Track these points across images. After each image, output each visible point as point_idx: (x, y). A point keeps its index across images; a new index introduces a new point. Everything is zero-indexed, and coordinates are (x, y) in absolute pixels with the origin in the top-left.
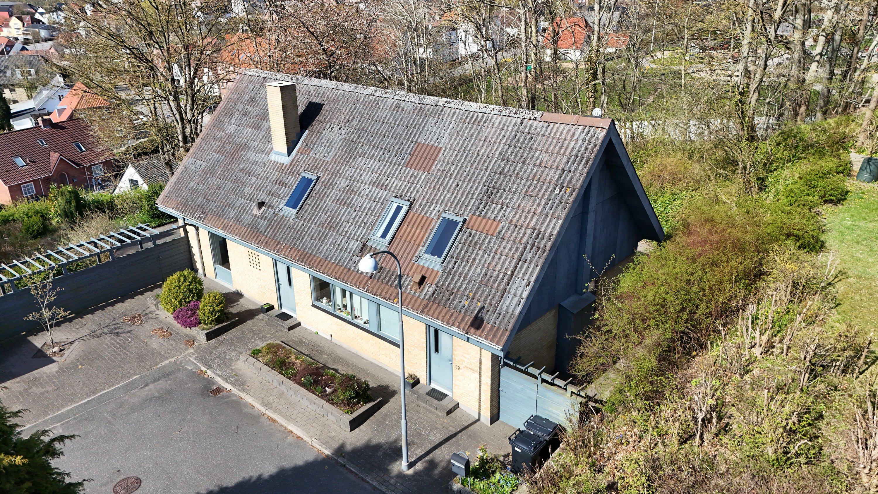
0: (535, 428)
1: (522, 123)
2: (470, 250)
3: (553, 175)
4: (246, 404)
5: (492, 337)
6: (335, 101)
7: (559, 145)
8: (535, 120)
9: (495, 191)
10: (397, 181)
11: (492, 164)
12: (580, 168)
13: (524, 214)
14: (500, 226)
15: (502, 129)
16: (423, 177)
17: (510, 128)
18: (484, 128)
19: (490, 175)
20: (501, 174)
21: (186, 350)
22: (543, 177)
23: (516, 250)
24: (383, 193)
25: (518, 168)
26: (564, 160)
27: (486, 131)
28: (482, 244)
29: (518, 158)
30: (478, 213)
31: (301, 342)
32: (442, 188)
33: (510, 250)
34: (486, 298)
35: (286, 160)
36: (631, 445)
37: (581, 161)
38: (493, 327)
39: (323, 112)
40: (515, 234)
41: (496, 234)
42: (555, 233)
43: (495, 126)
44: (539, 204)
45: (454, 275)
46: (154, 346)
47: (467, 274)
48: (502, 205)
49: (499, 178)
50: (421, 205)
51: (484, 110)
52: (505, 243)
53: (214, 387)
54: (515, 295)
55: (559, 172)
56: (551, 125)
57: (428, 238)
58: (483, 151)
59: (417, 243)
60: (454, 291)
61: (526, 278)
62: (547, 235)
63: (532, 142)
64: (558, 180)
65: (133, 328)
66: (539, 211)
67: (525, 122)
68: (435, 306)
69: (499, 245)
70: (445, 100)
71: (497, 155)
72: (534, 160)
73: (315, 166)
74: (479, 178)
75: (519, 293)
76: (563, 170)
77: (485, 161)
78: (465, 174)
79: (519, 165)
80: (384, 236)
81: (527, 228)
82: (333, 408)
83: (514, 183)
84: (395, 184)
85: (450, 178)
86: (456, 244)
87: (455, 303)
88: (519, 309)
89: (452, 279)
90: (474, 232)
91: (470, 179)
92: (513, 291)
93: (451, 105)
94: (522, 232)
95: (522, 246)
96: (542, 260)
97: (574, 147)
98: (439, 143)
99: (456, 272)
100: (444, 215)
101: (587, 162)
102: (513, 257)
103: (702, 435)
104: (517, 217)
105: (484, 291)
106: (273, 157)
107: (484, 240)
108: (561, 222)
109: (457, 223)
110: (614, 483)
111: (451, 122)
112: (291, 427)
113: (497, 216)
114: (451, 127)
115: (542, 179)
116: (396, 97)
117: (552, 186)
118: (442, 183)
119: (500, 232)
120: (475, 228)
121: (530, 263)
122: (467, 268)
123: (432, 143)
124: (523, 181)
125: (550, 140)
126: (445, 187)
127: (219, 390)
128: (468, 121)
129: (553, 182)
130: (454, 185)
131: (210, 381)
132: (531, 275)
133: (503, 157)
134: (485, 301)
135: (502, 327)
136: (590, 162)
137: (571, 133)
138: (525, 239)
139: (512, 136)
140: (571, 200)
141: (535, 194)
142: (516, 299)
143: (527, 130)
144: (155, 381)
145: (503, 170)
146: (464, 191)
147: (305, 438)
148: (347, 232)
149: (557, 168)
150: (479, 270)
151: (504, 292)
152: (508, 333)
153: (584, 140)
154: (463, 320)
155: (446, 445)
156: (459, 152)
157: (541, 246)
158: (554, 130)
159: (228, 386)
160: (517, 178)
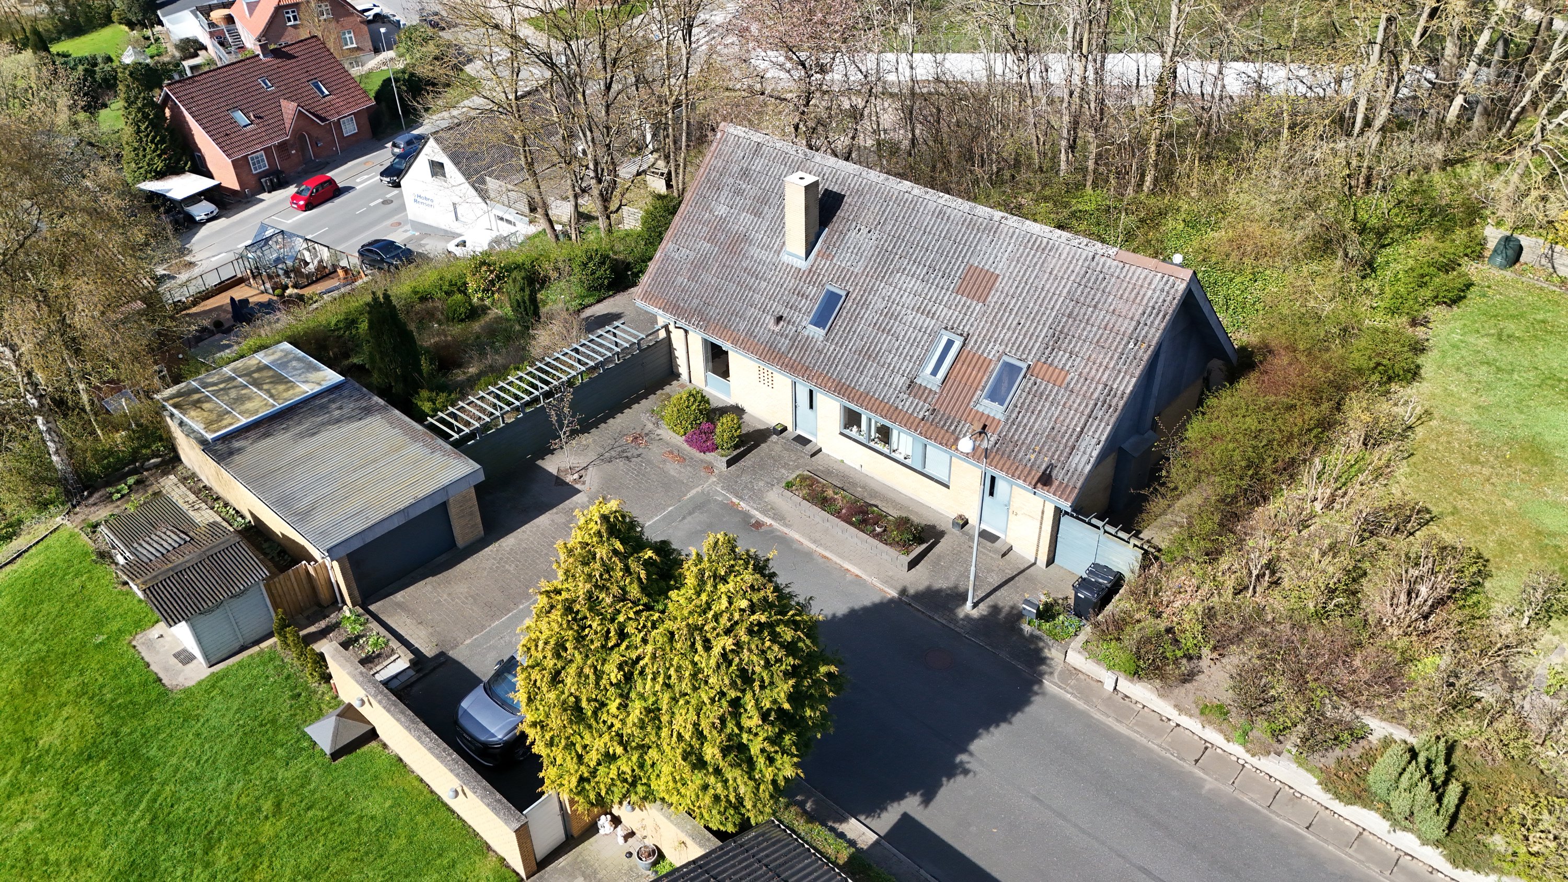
0: (1097, 575)
1: (1093, 258)
2: (1036, 400)
3: (1127, 326)
4: (793, 541)
5: (1061, 492)
6: (860, 193)
7: (1135, 291)
8: (1109, 257)
9: (1062, 336)
10: (946, 310)
11: (1059, 303)
12: (1157, 322)
13: (1095, 367)
14: (1069, 377)
15: (1071, 262)
16: (978, 308)
17: (1080, 263)
18: (1049, 258)
19: (1056, 316)
20: (1069, 316)
21: (708, 478)
22: (1116, 328)
23: (1086, 406)
24: (929, 323)
25: (1089, 313)
26: (1140, 311)
27: (1052, 262)
28: (1048, 395)
29: (1088, 300)
30: (1043, 360)
31: (829, 472)
32: (1001, 325)
33: (1079, 405)
34: (1054, 453)
35: (803, 265)
36: (1189, 593)
37: (1158, 314)
38: (1061, 483)
39: (845, 206)
40: (1085, 388)
41: (1064, 385)
42: (1128, 391)
43: (1063, 257)
44: (1111, 358)
45: (1018, 426)
46: (672, 473)
47: (1033, 426)
48: (1071, 353)
49: (1067, 322)
50: (976, 341)
51: (1050, 235)
52: (1074, 396)
53: (753, 521)
54: (1084, 453)
55: (1134, 323)
56: (1127, 266)
57: (987, 382)
58: (1048, 286)
59: (975, 385)
60: (1019, 443)
61: (1097, 436)
62: (1119, 393)
63: (1104, 284)
64: (1132, 333)
65: (640, 450)
66: (1111, 365)
67: (1097, 257)
68: (998, 457)
69: (1068, 399)
70: (1002, 214)
71: (1064, 294)
72: (1106, 305)
73: (843, 276)
74: (1045, 318)
75: (1089, 451)
76: (1139, 323)
77: (1051, 299)
78: (1028, 311)
79: (1090, 309)
80: (934, 372)
81: (1098, 383)
82: (887, 548)
83: (1084, 329)
84: (943, 312)
85: (1010, 313)
86: (1019, 392)
87: (1020, 456)
88: (1088, 468)
89: (1016, 430)
90: (1039, 380)
91: (1034, 319)
92: (1082, 449)
93: (1009, 222)
94: (1093, 386)
95: (1092, 402)
96: (1113, 420)
97: (1151, 298)
98: (996, 268)
99: (1020, 422)
100: (1005, 358)
101: (1164, 317)
102: (1082, 413)
103: (1254, 588)
104: (1087, 369)
105: (1051, 446)
106: (785, 258)
107: (1051, 391)
108: (1134, 380)
109: (1021, 369)
110: (1172, 628)
111: (1009, 244)
112: (847, 565)
113: (1065, 365)
114: (1009, 250)
115: (1115, 330)
116: (939, 201)
117: (1126, 339)
118: (1001, 319)
119: (1069, 384)
120: (1041, 375)
121: (1101, 421)
122: (1032, 420)
123: (987, 267)
124: (1095, 329)
125: (1125, 284)
126: (1004, 325)
127: (758, 525)
128: (1030, 245)
129: (1127, 334)
130: (1015, 323)
131: (746, 516)
132: (1102, 434)
133: (1070, 295)
134: (1052, 456)
135: (1071, 484)
136: (1168, 317)
137: (1148, 280)
138: (1096, 395)
139: (1082, 272)
140: (1146, 357)
141: (1107, 345)
142: (1086, 457)
143: (1099, 269)
144: (690, 513)
145: (1071, 312)
146: (1027, 331)
147: (864, 576)
148: (890, 364)
149: (1132, 319)
150: (1045, 423)
151: (1073, 449)
152: (1076, 491)
153: (1162, 290)
154: (1029, 474)
155: (1005, 587)
156: (1020, 283)
157: (1113, 404)
158: (1130, 275)
159: (768, 521)
160: (1087, 323)
